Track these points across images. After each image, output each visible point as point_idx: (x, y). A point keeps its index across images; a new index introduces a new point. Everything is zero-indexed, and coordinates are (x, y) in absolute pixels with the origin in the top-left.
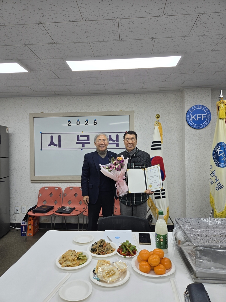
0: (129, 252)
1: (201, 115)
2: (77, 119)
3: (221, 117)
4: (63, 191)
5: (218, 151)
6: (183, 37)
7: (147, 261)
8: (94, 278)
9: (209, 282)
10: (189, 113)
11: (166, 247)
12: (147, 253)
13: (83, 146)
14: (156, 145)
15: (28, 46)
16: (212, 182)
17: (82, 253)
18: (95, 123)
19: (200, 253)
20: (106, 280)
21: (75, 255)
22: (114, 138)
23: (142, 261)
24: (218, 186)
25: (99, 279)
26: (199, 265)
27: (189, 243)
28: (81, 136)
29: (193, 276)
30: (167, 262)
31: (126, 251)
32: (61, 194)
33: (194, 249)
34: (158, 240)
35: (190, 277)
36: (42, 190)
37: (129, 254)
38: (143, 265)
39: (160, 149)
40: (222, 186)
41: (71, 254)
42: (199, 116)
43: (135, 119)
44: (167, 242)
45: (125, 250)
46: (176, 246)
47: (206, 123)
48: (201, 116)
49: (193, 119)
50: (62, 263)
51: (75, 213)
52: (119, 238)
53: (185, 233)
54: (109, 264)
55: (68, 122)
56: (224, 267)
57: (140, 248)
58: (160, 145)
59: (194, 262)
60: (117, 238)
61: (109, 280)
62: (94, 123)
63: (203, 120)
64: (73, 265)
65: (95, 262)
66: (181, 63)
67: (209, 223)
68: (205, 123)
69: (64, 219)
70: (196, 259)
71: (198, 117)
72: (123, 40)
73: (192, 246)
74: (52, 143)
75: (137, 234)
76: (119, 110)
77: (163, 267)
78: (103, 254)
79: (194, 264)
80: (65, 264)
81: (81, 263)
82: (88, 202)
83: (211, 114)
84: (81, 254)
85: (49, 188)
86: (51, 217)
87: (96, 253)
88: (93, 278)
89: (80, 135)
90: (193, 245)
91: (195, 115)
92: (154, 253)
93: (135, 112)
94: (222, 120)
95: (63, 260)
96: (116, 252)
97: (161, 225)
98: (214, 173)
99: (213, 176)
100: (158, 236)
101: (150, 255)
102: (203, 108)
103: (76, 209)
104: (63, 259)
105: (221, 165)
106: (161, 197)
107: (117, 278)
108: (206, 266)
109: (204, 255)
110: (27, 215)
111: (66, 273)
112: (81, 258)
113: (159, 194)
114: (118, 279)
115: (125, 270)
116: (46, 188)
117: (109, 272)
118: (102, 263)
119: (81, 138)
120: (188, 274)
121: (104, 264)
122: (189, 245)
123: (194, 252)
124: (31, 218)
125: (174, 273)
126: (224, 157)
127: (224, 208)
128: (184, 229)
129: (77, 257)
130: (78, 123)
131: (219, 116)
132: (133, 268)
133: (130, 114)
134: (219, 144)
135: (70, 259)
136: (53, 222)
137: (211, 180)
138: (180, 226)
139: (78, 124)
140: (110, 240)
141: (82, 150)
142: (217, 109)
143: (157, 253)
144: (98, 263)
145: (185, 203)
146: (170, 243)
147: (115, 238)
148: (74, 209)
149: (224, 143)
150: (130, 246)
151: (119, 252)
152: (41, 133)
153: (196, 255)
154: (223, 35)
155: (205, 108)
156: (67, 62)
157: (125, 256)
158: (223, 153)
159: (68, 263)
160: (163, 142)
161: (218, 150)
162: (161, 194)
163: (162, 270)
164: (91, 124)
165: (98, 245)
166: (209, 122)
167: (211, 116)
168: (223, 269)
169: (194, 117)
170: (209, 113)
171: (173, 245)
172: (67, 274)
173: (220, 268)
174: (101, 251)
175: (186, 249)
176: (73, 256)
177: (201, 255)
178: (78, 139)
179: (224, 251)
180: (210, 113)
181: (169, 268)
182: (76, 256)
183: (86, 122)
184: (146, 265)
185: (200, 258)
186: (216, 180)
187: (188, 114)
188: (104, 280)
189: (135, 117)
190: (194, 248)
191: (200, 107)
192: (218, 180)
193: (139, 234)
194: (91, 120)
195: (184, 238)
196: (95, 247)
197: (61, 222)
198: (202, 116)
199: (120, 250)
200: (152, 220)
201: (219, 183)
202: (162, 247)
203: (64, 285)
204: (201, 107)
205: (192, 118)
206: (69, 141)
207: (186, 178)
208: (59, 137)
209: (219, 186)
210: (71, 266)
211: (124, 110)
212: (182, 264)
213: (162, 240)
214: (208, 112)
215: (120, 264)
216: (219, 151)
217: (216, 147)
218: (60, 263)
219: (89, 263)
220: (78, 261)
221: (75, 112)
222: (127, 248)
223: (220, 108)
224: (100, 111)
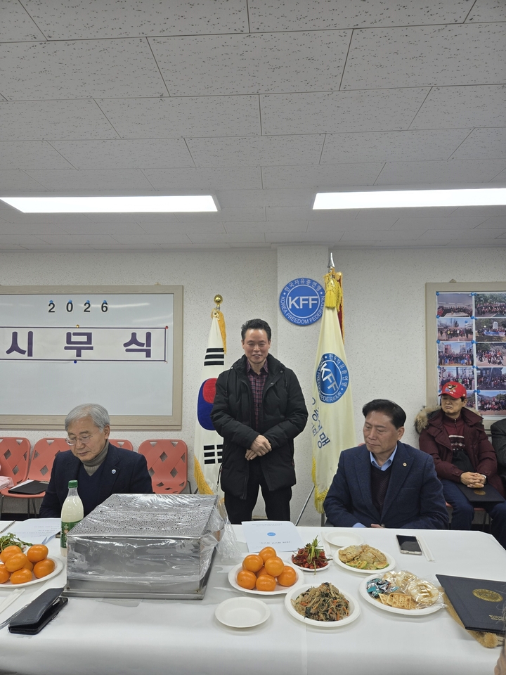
2: (67, 299)
3: (328, 306)
4: (33, 447)
5: (322, 371)
10: (285, 294)
13: (79, 355)
14: (214, 356)
16: (315, 431)
18: (104, 309)
22: (142, 338)
28: (75, 334)
32: (28, 453)
39: (222, 363)
40: (327, 439)
43: (184, 302)
49: (293, 305)
55: (49, 306)
62: (102, 307)
68: (316, 314)
71: (302, 302)
72: (81, 168)
74: (14, 347)
76: (153, 283)
77: (27, 573)
89: (72, 331)
93: (185, 288)
94: (331, 311)
98: (318, 413)
99: (316, 418)
100: (63, 525)
102: (311, 285)
105: (327, 399)
106: (217, 461)
113: (213, 454)
119: (74, 339)
126: (333, 381)
130: (70, 307)
131: (325, 303)
134: (324, 356)
137: (314, 428)
139: (70, 310)
141: (75, 362)
155: (316, 284)
158: (332, 375)
160: (227, 350)
162: (216, 454)
169: (293, 302)
170: (322, 295)
178: (69, 341)
183: (85, 305)
187: (284, 296)
189: (185, 297)
191: (305, 283)
192: (322, 427)
194: (95, 301)
198: (310, 300)
201: (323, 434)
204: (309, 282)
205: (290, 303)
206: (50, 343)
208: (30, 334)
209: (323, 439)
211: (163, 282)
214: (321, 293)
217: (321, 362)
221: (64, 284)
223: (328, 288)
224: (114, 284)
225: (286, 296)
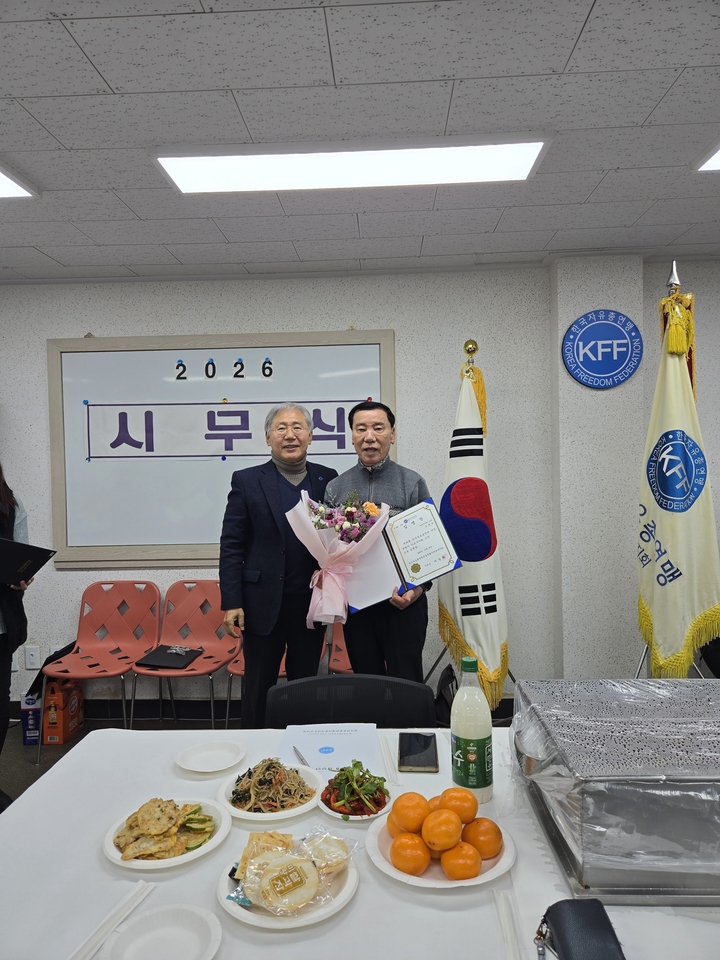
0: (360, 800)
1: (610, 342)
2: (204, 357)
3: (675, 350)
4: (164, 595)
5: (664, 459)
6: (546, 77)
7: (418, 832)
8: (232, 898)
9: (629, 902)
10: (572, 337)
11: (484, 779)
12: (418, 806)
13: (229, 447)
14: (467, 442)
15: (21, 102)
16: (644, 559)
17: (200, 808)
18: (267, 372)
19: (598, 804)
20: (271, 903)
21: (171, 818)
22: (329, 418)
23: (402, 832)
24: (666, 572)
25: (250, 902)
26: (593, 843)
27: (561, 766)
28: (221, 414)
29: (573, 881)
30: (485, 833)
31: (352, 799)
32: (157, 606)
33: (577, 790)
34: (458, 756)
35: (564, 884)
36: (93, 594)
37: (359, 808)
38: (404, 847)
39: (479, 453)
40: (678, 570)
41: (158, 814)
42: (604, 346)
43: (397, 358)
44: (490, 762)
45: (347, 796)
46: (520, 778)
47: (628, 370)
48: (611, 346)
49: (585, 355)
50: (127, 845)
51: (200, 667)
52: (333, 750)
53: (548, 734)
54: (287, 845)
55: (177, 368)
56: (678, 848)
57: (402, 785)
58: (480, 442)
59: (576, 835)
60: (327, 750)
61: (284, 903)
62: (264, 369)
63: (615, 358)
64: (163, 854)
65: (243, 837)
66: (541, 168)
67: (630, 695)
68: (624, 369)
69: (166, 687)
70: (584, 825)
71: (600, 350)
72: (345, 82)
73: (571, 777)
74: (124, 437)
75: (393, 735)
76: (344, 327)
77: (471, 852)
78: (273, 809)
79: (576, 841)
80: (136, 851)
81: (192, 844)
82: (243, 629)
83: (641, 341)
84: (195, 812)
85: (117, 585)
86: (123, 681)
87: (248, 806)
88: (229, 897)
89: (216, 409)
90: (574, 774)
91: (593, 343)
92: (442, 803)
93: (396, 334)
94: (677, 359)
95: (131, 837)
96: (316, 800)
97: (470, 705)
98: (651, 529)
99: (647, 538)
100: (459, 744)
101: (431, 811)
102: (615, 321)
103: (205, 655)
104: (128, 833)
105: (674, 505)
106: (483, 611)
107: (312, 896)
108: (617, 847)
109: (611, 811)
110: (41, 675)
111: (136, 881)
112: (192, 827)
113: (476, 600)
114: (314, 898)
115: (341, 867)
116: (106, 587)
117: (285, 876)
118: (261, 844)
119: (220, 421)
120: (559, 872)
121: (269, 849)
122: (559, 775)
123: (578, 800)
124: (55, 685)
125: (509, 872)
126: (683, 477)
127: (684, 643)
128: (545, 720)
129: (180, 822)
130: (210, 370)
131: (667, 345)
132: (369, 858)
133: (381, 341)
134: (666, 435)
135: (154, 831)
136: (129, 697)
137: (643, 554)
138: (533, 708)
139: (210, 374)
140: (302, 761)
141: (224, 458)
142: (660, 323)
143: (454, 803)
144: (251, 840)
145: (561, 628)
146: (501, 765)
147: (320, 751)
148: (201, 653)
149: (683, 433)
150: (361, 781)
151: (327, 801)
152: (86, 402)
153: (584, 808)
154: (679, 71)
155: (623, 319)
156: (160, 160)
157: (345, 814)
158: (681, 465)
159: (144, 845)
160: (488, 430)
161: (666, 456)
162: (481, 599)
163: (469, 862)
164: (253, 375)
165: (255, 778)
166: (636, 367)
167: (641, 345)
168: (674, 855)
169: (586, 350)
170: (635, 337)
171: (509, 772)
172: (141, 883)
173: (663, 853)
174: (265, 801)
175: (554, 787)
176: (165, 820)
177: (600, 809)
178: (212, 425)
179: (678, 793)
180: (638, 335)
181: (496, 853)
182: (173, 822)
183: (235, 366)
184: (413, 847)
185: (595, 820)
186: (657, 551)
187: (570, 340)
188: (263, 904)
189: (397, 349)
190: (576, 786)
191: (606, 319)
192: (665, 552)
193: (401, 735)
194: (254, 359)
195: (547, 748)
196: (246, 787)
197: (157, 697)
198: (615, 346)
199: (330, 794)
200: (454, 683)
201: (669, 562)
202: (472, 780)
203: (123, 928)
204: (612, 316)
205: (581, 353)
206: (183, 431)
207: (563, 546)
208: (149, 416)
209: (669, 570)
210: (157, 856)
211: (360, 326)
212: (537, 840)
213: (472, 757)
214: (633, 334)
215: (326, 846)
216: (668, 458)
217: (657, 446)
218: (118, 846)
219: (220, 841)
220: (183, 838)
221: (199, 333)
222: (355, 786)
223: (672, 321)
224: (280, 330)
225: (573, 340)
